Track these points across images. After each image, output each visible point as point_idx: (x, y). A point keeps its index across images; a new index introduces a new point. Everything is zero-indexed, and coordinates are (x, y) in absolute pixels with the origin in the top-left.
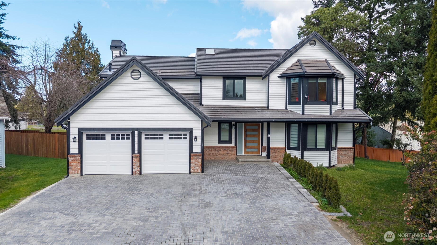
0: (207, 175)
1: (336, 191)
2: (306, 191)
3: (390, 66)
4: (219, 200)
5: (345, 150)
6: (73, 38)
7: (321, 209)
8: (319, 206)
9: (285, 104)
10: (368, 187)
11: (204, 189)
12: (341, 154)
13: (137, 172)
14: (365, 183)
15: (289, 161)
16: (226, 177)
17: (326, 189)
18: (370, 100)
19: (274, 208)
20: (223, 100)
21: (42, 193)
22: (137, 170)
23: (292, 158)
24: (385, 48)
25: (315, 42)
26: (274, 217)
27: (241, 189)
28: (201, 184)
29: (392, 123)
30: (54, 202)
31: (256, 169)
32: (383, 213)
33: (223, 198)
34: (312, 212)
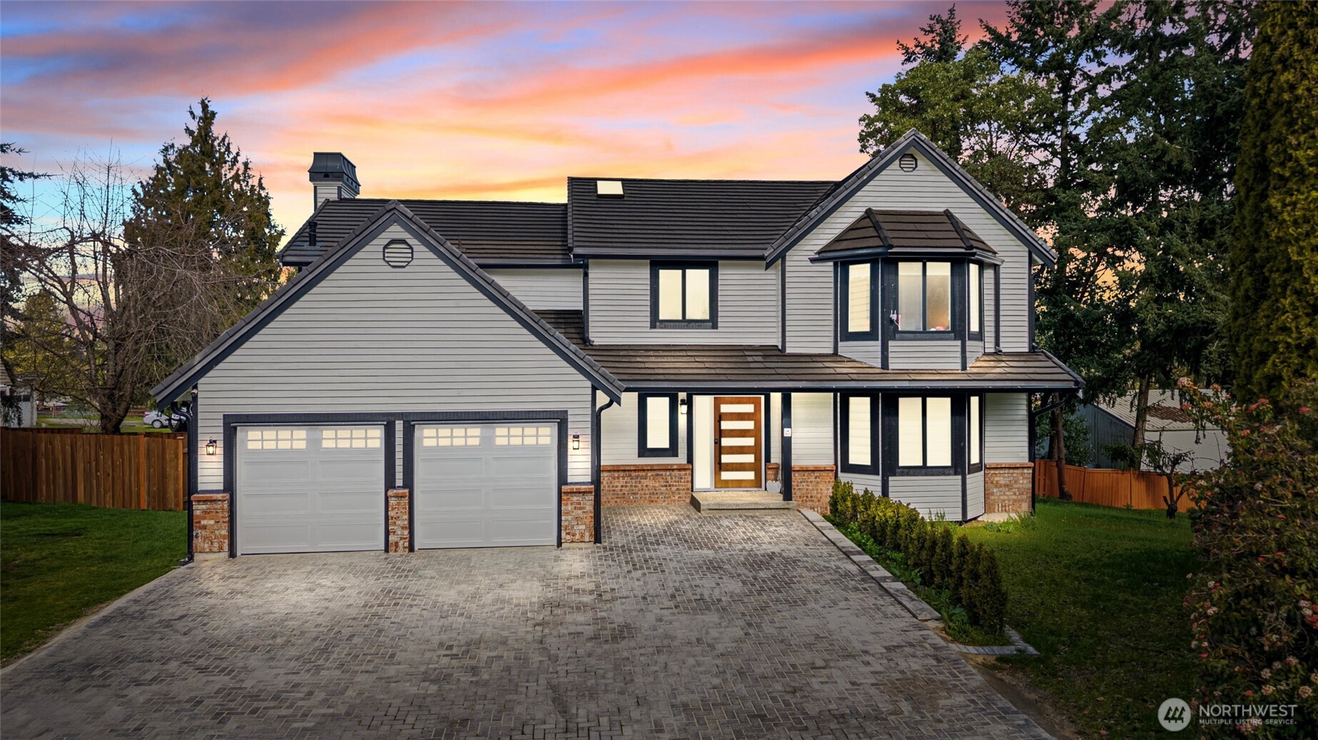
0: (611, 549)
1: (993, 582)
2: (905, 587)
3: (1126, 229)
4: (653, 618)
5: (1007, 471)
6: (186, 148)
7: (950, 638)
8: (944, 629)
9: (832, 339)
10: (1078, 575)
11: (607, 587)
12: (997, 485)
13: (401, 544)
14: (1070, 566)
15: (849, 504)
16: (669, 554)
17: (961, 579)
18: (1072, 328)
19: (817, 637)
20: (651, 328)
21: (119, 609)
22: (401, 539)
23: (855, 498)
24: (1110, 178)
25: (916, 160)
26: (819, 663)
27: (714, 585)
28: (596, 574)
29: (1135, 396)
30: (160, 632)
31: (753, 530)
32: (1127, 646)
33: (665, 612)
34: (928, 646)
